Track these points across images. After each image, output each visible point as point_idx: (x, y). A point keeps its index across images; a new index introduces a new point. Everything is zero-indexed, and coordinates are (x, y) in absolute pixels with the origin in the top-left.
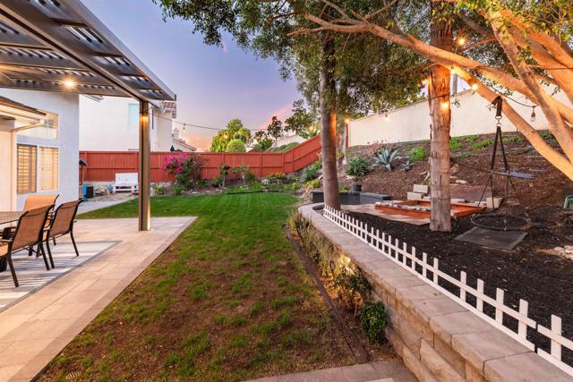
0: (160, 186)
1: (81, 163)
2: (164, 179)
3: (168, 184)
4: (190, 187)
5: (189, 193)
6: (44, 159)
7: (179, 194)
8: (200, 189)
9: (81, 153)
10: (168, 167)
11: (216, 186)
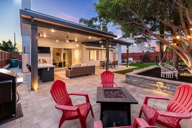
0: (138, 61)
1: (122, 56)
2: (139, 60)
3: (140, 61)
4: (145, 62)
5: (144, 63)
6: (116, 55)
7: (141, 63)
8: (148, 62)
9: (122, 54)
10: (140, 57)
11: (153, 62)
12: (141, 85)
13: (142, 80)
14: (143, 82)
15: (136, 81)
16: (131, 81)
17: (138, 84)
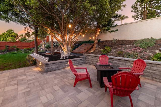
11: (4, 52)
12: (60, 68)
13: (60, 64)
14: (61, 65)
15: (56, 66)
16: (51, 68)
17: (57, 68)
